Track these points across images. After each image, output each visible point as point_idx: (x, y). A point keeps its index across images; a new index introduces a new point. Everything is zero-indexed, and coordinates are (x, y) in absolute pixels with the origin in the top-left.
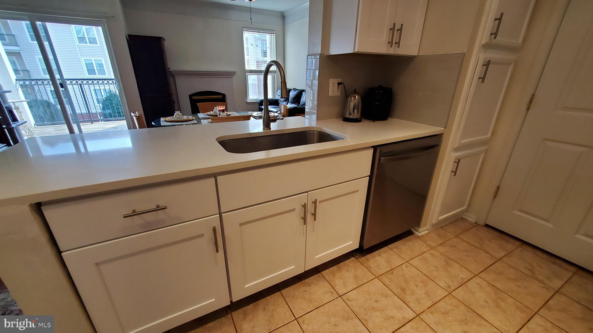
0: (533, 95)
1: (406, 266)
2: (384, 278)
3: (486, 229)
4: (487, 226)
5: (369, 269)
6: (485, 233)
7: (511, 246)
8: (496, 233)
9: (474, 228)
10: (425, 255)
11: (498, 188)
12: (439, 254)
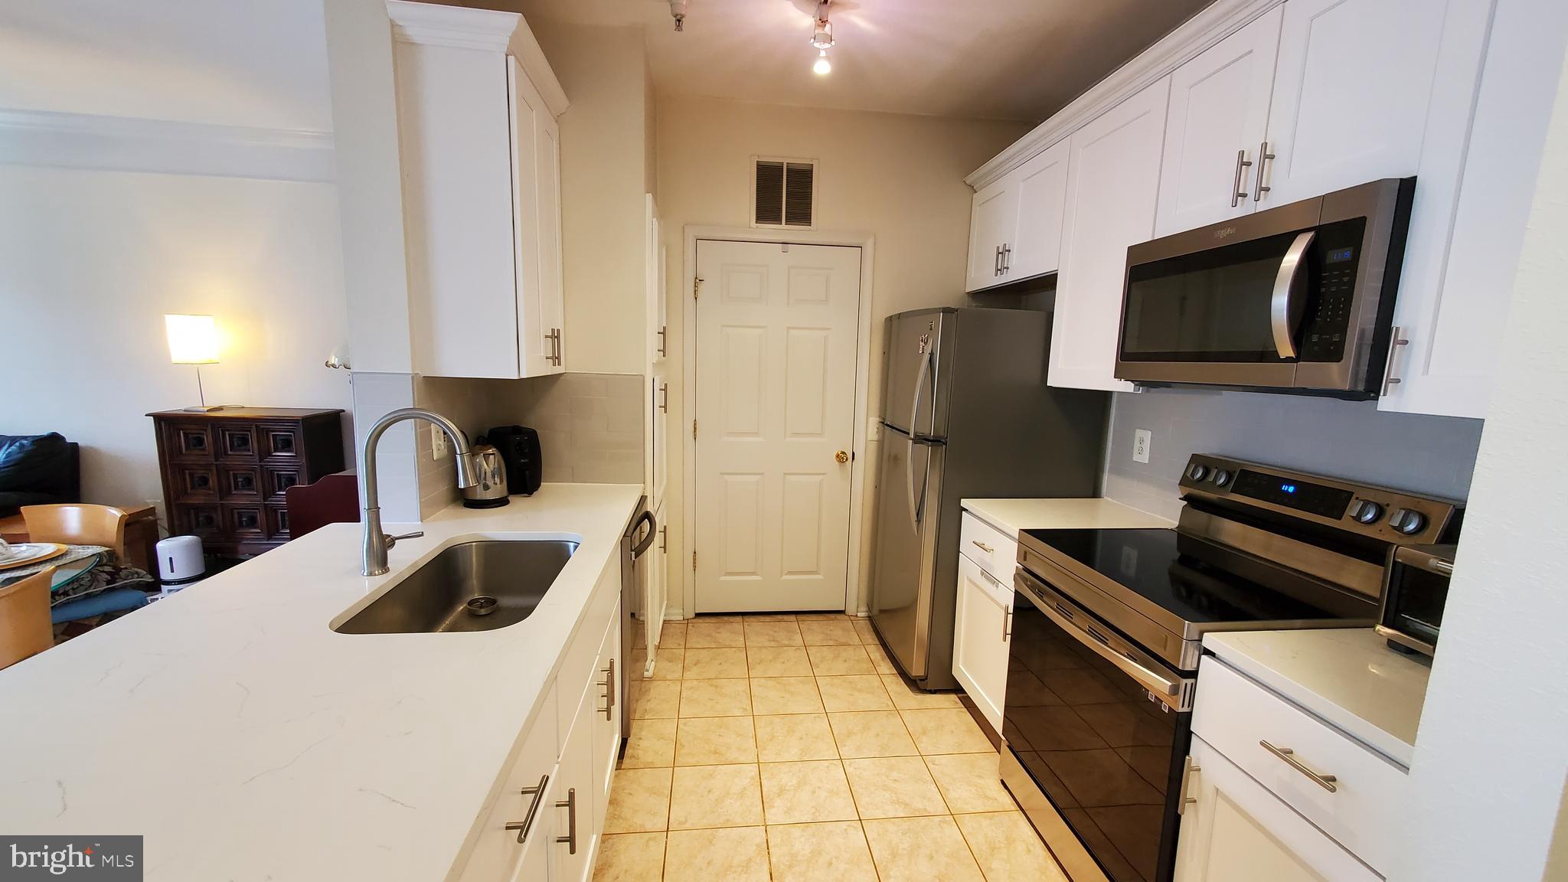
0: (695, 420)
1: (685, 724)
2: (680, 760)
3: (700, 620)
4: (698, 615)
5: (651, 766)
6: (705, 625)
7: (737, 623)
8: (713, 620)
9: (690, 627)
10: (684, 694)
11: (695, 552)
12: (695, 683)
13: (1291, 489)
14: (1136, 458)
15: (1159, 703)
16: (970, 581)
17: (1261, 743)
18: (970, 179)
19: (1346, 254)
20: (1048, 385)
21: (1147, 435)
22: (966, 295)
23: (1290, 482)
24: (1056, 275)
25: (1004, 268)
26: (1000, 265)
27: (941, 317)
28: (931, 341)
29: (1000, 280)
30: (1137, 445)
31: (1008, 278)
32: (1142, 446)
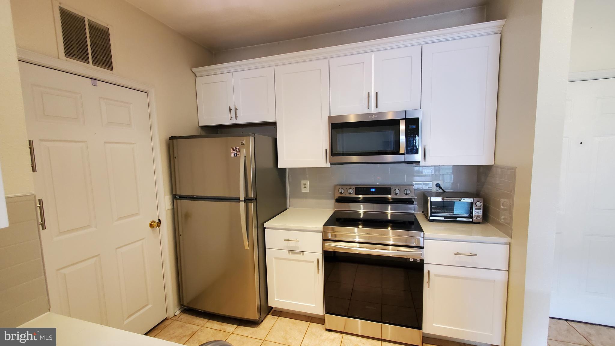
13: (374, 190)
15: (415, 260)
16: (276, 258)
17: (455, 254)
18: (194, 70)
19: (414, 127)
21: (308, 182)
22: (199, 128)
23: (373, 188)
24: (274, 124)
25: (236, 117)
26: (233, 115)
27: (251, 139)
28: (243, 151)
29: (233, 122)
30: (303, 186)
31: (240, 121)
32: (306, 186)
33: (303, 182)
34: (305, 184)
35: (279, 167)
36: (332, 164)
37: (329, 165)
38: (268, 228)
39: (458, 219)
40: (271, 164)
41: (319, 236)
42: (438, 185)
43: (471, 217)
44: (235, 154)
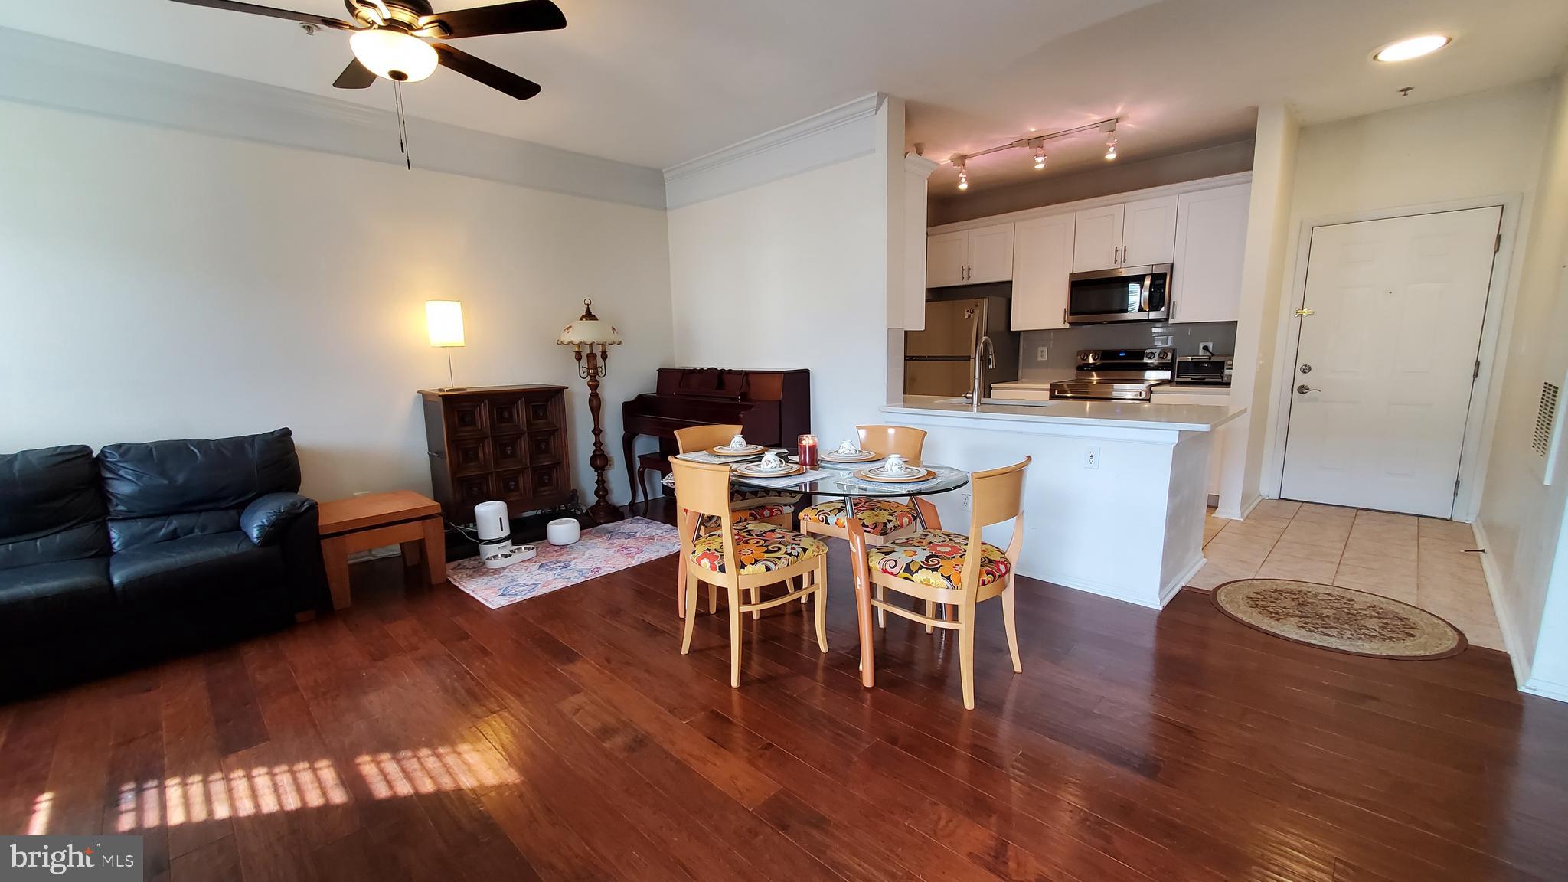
14: (1039, 359)
19: (1161, 282)
20: (1012, 330)
21: (1046, 349)
23: (1122, 353)
24: (1011, 282)
25: (969, 277)
26: (965, 276)
27: (986, 300)
28: (977, 312)
29: (965, 283)
30: (1039, 354)
31: (971, 282)
32: (1043, 354)
33: (1040, 349)
34: (1042, 351)
35: (1013, 329)
36: (1070, 324)
37: (1067, 326)
38: (996, 389)
39: (1206, 380)
40: (1002, 327)
41: (1049, 392)
42: (1206, 348)
43: (1222, 378)
44: (969, 316)
